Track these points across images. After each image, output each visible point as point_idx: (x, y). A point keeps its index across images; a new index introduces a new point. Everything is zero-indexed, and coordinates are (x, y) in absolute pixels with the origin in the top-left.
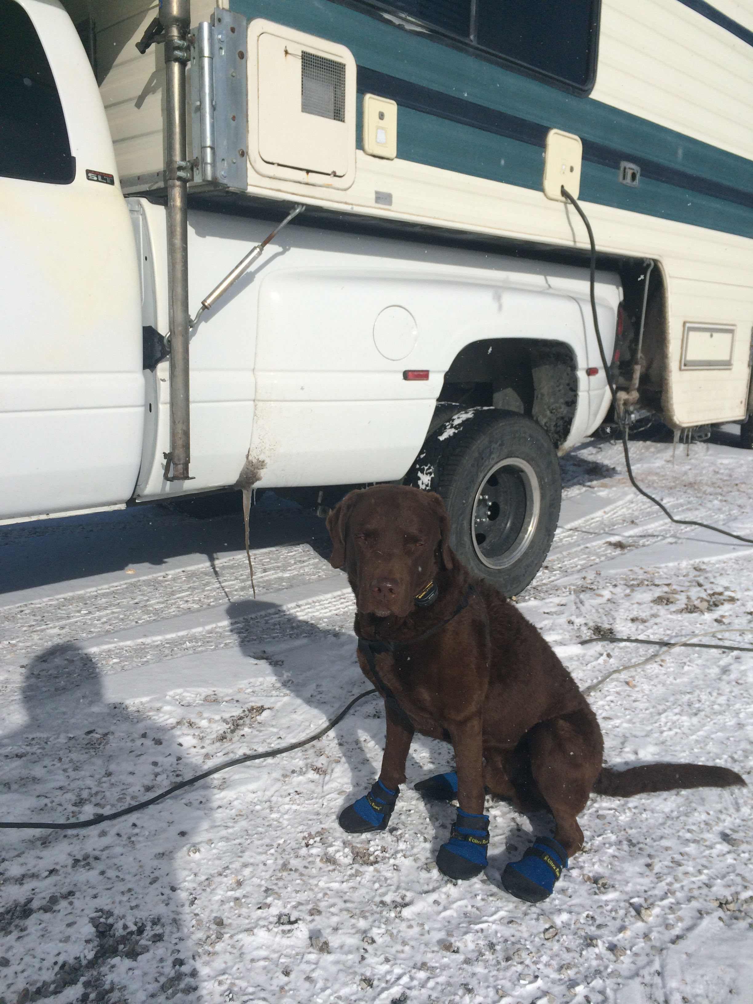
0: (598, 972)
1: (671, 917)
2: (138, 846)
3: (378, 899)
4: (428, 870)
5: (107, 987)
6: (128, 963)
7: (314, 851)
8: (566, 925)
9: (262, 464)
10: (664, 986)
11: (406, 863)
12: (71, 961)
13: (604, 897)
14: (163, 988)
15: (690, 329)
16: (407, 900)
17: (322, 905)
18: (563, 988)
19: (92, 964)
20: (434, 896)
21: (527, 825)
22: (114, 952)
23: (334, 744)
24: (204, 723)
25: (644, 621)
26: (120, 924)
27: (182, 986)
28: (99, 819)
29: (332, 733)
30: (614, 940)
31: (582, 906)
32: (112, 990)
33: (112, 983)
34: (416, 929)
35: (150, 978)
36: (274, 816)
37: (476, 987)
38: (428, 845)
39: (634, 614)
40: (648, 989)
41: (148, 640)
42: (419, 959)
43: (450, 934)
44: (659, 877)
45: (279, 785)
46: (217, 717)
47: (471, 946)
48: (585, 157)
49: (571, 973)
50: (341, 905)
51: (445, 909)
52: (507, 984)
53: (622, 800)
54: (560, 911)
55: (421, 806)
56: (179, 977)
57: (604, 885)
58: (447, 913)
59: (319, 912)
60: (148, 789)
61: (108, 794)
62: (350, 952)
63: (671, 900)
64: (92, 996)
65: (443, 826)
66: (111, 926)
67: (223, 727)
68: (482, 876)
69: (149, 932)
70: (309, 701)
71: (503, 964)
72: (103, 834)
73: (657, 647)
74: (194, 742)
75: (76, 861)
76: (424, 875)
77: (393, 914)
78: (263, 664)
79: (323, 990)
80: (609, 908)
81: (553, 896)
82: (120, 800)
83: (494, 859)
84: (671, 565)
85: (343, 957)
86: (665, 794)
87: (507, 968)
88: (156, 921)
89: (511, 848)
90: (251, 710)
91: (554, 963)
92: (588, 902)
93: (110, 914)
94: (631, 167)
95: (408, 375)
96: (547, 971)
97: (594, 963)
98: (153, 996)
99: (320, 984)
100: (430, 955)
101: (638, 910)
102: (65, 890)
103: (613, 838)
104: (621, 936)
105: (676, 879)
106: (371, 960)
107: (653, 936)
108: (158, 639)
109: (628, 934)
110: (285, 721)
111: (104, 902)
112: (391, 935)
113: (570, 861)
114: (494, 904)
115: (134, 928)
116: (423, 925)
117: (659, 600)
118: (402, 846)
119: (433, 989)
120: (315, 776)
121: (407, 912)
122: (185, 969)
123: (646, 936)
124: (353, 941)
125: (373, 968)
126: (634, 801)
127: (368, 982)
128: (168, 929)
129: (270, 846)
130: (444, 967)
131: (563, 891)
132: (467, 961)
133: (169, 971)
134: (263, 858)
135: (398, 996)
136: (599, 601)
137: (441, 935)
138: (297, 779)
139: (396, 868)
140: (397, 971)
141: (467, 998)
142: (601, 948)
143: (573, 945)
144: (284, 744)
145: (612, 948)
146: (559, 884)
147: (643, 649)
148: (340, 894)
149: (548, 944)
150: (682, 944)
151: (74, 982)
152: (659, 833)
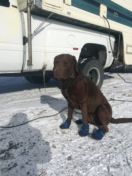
0: (112, 152)
1: (127, 143)
2: (20, 131)
3: (66, 140)
4: (77, 135)
5: (10, 154)
6: (15, 150)
7: (54, 132)
8: (105, 144)
9: (46, 65)
10: (126, 155)
11: (73, 134)
12: (4, 149)
13: (113, 140)
14: (21, 154)
15: (128, 46)
16: (72, 140)
17: (55, 140)
18: (104, 155)
19: (8, 150)
20: (78, 139)
21: (97, 128)
22: (13, 148)
23: (60, 116)
24: (35, 112)
25: (120, 98)
26: (14, 143)
27: (25, 154)
28: (13, 127)
29: (59, 114)
30: (115, 147)
31: (109, 141)
32: (11, 154)
33: (11, 153)
34: (74, 145)
35: (19, 152)
36: (47, 126)
37: (86, 155)
38: (77, 131)
39: (118, 97)
40: (123, 156)
41: (27, 100)
42: (74, 150)
43: (81, 145)
44: (124, 137)
45: (48, 122)
46: (38, 111)
47: (85, 148)
48: (108, 10)
49: (106, 153)
50: (59, 140)
51: (80, 141)
52: (93, 154)
53: (116, 124)
54: (104, 142)
55: (76, 125)
56: (25, 152)
57: (113, 138)
58: (81, 142)
59: (55, 142)
60: (23, 122)
61: (15, 123)
62: (60, 148)
63: (127, 140)
64: (7, 155)
65: (80, 128)
66: (13, 144)
67: (39, 113)
68: (88, 136)
69: (20, 145)
70: (55, 109)
71: (92, 151)
72: (14, 129)
73: (123, 102)
74: (33, 115)
75: (8, 133)
76: (76, 136)
77: (69, 142)
78: (47, 104)
79: (54, 155)
80: (114, 141)
81: (102, 139)
82: (17, 124)
83: (90, 133)
84: (125, 90)
85: (59, 149)
86: (125, 123)
87: (92, 152)
88: (21, 143)
89: (94, 131)
90: (44, 111)
91: (103, 151)
92: (110, 141)
93: (13, 141)
94: (116, 14)
95: (74, 49)
96: (101, 152)
97: (111, 151)
98: (19, 155)
99: (53, 154)
100: (76, 149)
101: (120, 142)
102: (4, 138)
103: (115, 130)
104: (116, 146)
105: (128, 137)
106: (64, 150)
107: (123, 146)
108: (28, 100)
109: (118, 146)
110: (51, 112)
111: (12, 140)
112: (69, 146)
113: (106, 134)
114: (90, 141)
115: (17, 144)
116: (75, 144)
117: (123, 95)
118: (72, 131)
119: (77, 155)
120: (56, 120)
121: (72, 142)
122: (26, 151)
123: (122, 146)
124: (61, 146)
125: (65, 151)
126: (119, 125)
127: (64, 154)
128: (24, 144)
129: (45, 131)
130: (79, 151)
131: (104, 139)
132: (84, 150)
133: (23, 151)
134: (44, 133)
135: (69, 156)
136: (111, 95)
137: (79, 146)
138: (52, 121)
139: (71, 135)
140: (70, 152)
141: (84, 157)
142: (112, 148)
143: (106, 148)
144: (50, 115)
145: (115, 148)
146: (103, 138)
147: (120, 102)
148: (59, 139)
149: (101, 147)
150: (129, 148)
151: (3, 153)
152: (124, 129)
